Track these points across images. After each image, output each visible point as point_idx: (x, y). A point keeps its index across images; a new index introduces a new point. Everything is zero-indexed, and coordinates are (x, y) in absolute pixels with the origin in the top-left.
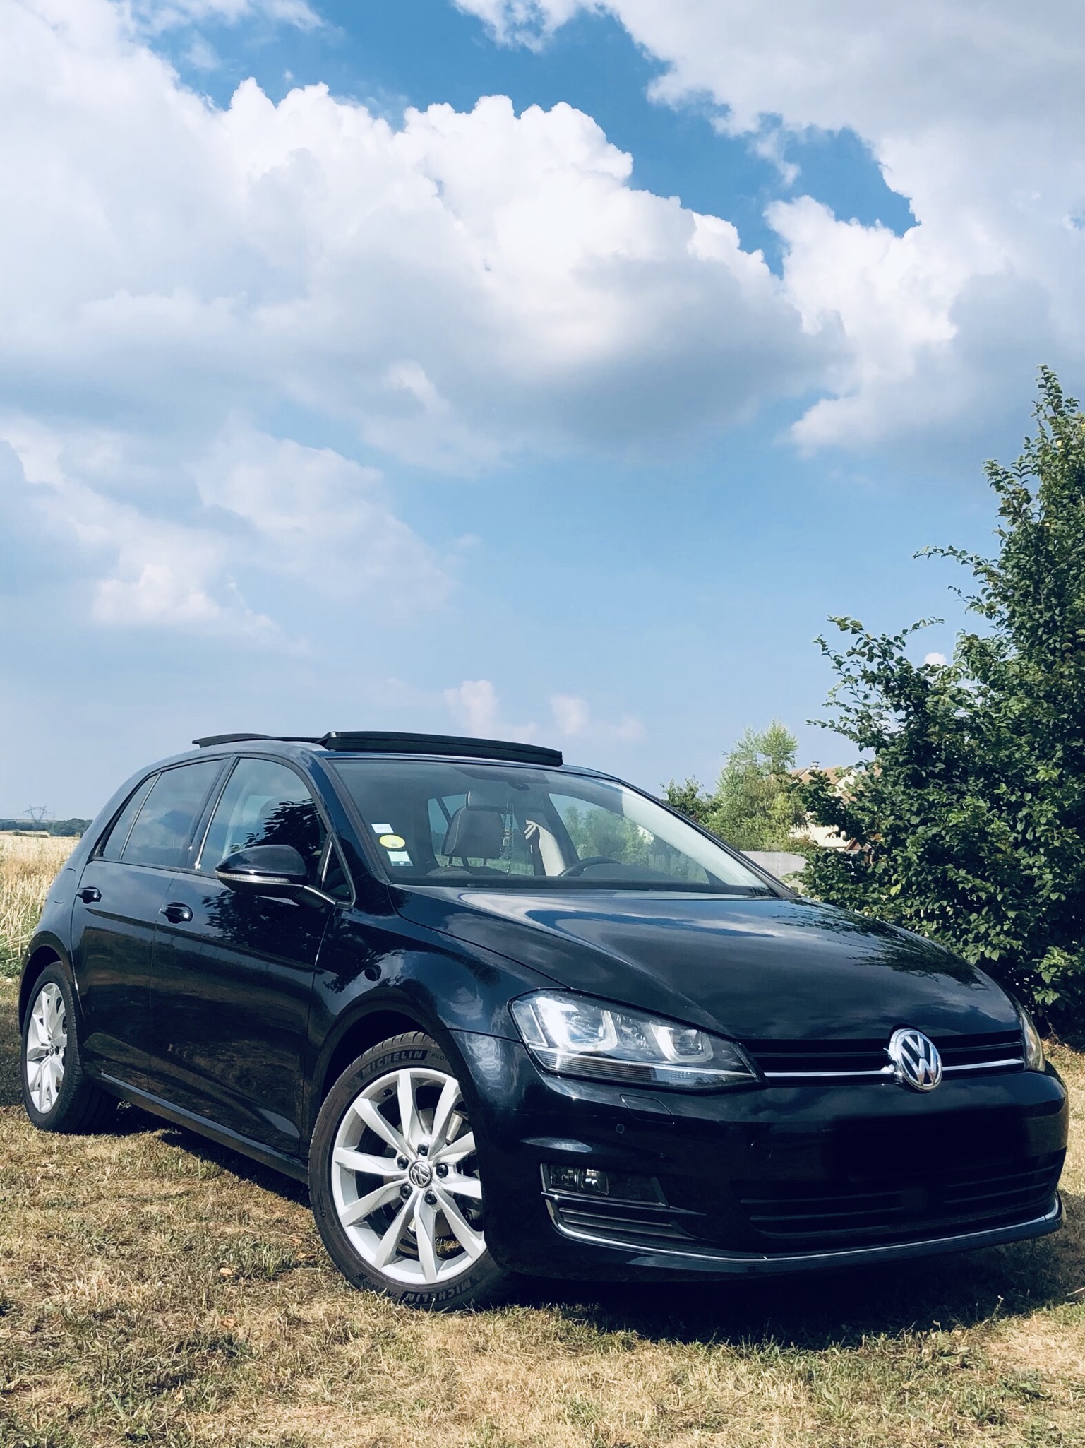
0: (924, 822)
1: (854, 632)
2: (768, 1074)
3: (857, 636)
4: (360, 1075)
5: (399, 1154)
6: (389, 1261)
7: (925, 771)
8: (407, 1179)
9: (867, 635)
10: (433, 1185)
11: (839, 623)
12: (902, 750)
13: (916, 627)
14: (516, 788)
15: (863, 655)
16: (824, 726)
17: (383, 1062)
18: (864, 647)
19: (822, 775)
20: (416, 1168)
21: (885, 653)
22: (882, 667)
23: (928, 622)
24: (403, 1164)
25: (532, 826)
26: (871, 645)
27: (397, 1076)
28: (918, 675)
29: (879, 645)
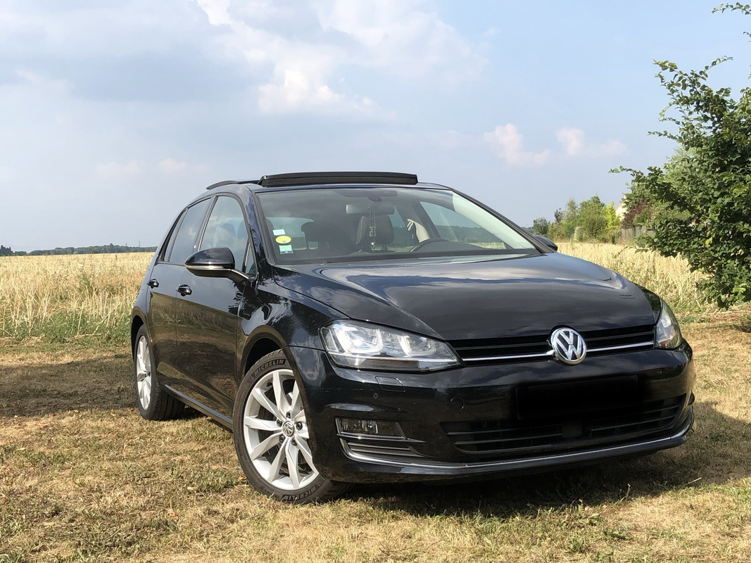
0: (722, 195)
1: (672, 70)
2: (464, 360)
3: (674, 73)
4: (253, 375)
5: (278, 419)
6: (276, 478)
7: (727, 160)
8: (282, 432)
9: (680, 72)
10: (295, 435)
11: (661, 65)
12: (711, 148)
13: (714, 63)
14: (373, 200)
15: (679, 85)
16: (660, 135)
17: (264, 367)
18: (679, 80)
19: (657, 169)
20: (286, 425)
21: (694, 83)
22: (693, 93)
23: (721, 60)
24: (280, 424)
25: (411, 222)
26: (684, 79)
27: (272, 375)
28: (717, 96)
29: (690, 78)
